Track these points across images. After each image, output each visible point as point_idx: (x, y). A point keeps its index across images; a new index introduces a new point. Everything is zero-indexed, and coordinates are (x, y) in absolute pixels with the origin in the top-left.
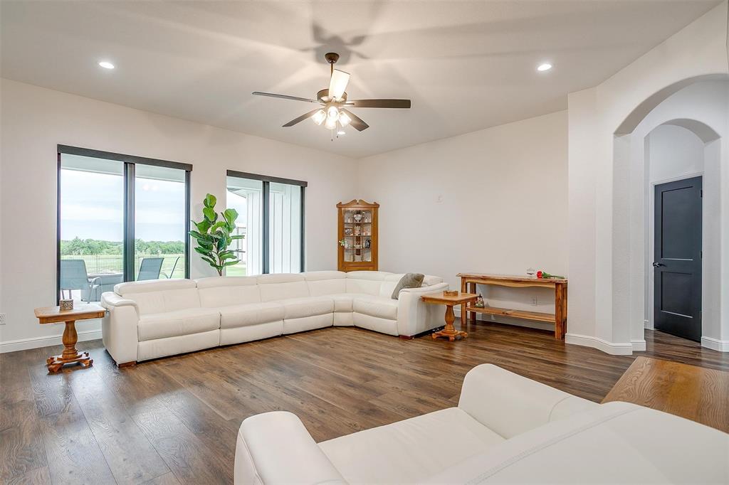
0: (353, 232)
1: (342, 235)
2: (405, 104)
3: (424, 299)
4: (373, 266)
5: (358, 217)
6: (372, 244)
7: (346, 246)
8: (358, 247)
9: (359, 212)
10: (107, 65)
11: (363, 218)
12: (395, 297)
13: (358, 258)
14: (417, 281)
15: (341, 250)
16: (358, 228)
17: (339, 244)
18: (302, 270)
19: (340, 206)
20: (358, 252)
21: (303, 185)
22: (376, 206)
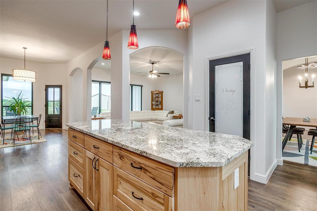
0: (156, 99)
1: (152, 100)
2: (169, 74)
3: (174, 116)
4: (162, 109)
5: (157, 95)
6: (161, 103)
7: (154, 103)
8: (157, 104)
9: (157, 94)
10: (103, 64)
11: (158, 96)
12: (167, 117)
13: (157, 107)
14: (172, 112)
15: (152, 105)
16: (157, 98)
17: (152, 103)
18: (141, 110)
19: (152, 92)
20: (157, 105)
21: (142, 86)
22: (162, 92)
